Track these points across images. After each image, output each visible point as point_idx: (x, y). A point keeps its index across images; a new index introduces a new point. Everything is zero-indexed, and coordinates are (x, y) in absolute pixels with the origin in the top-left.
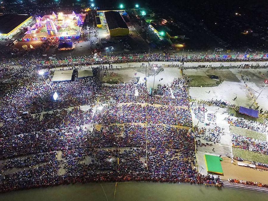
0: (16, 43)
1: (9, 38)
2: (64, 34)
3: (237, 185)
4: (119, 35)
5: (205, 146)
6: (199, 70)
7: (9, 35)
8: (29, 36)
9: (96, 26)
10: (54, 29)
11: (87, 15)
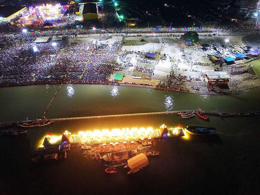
0: (13, 23)
1: (8, 21)
2: (49, 19)
3: (127, 84)
4: (90, 19)
5: (118, 71)
6: (136, 37)
7: (8, 19)
8: (23, 20)
9: (75, 13)
10: (41, 14)
11: (70, 7)
